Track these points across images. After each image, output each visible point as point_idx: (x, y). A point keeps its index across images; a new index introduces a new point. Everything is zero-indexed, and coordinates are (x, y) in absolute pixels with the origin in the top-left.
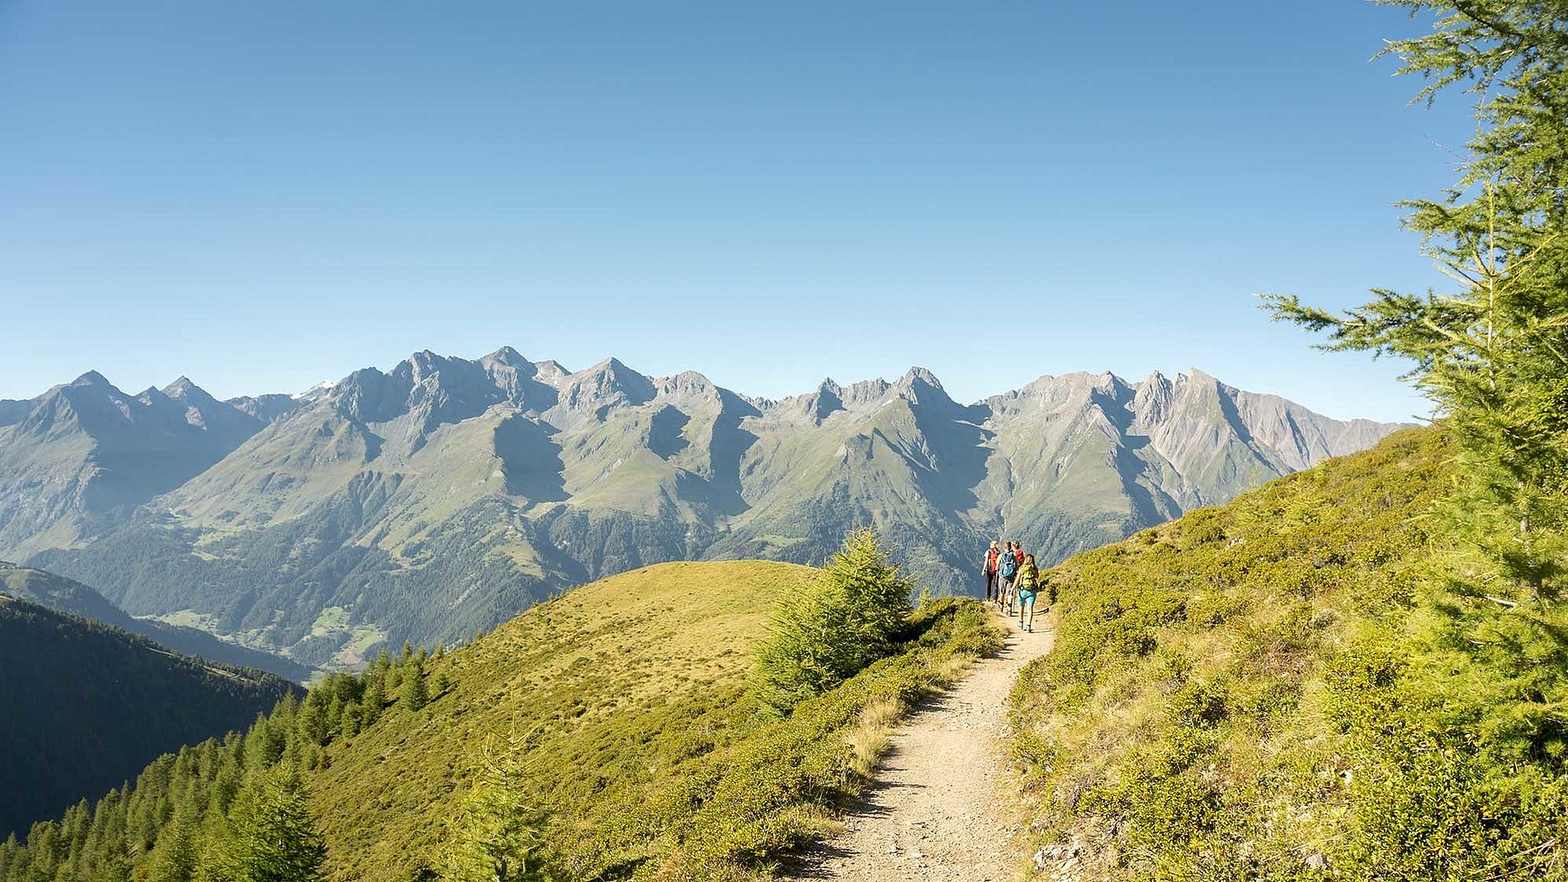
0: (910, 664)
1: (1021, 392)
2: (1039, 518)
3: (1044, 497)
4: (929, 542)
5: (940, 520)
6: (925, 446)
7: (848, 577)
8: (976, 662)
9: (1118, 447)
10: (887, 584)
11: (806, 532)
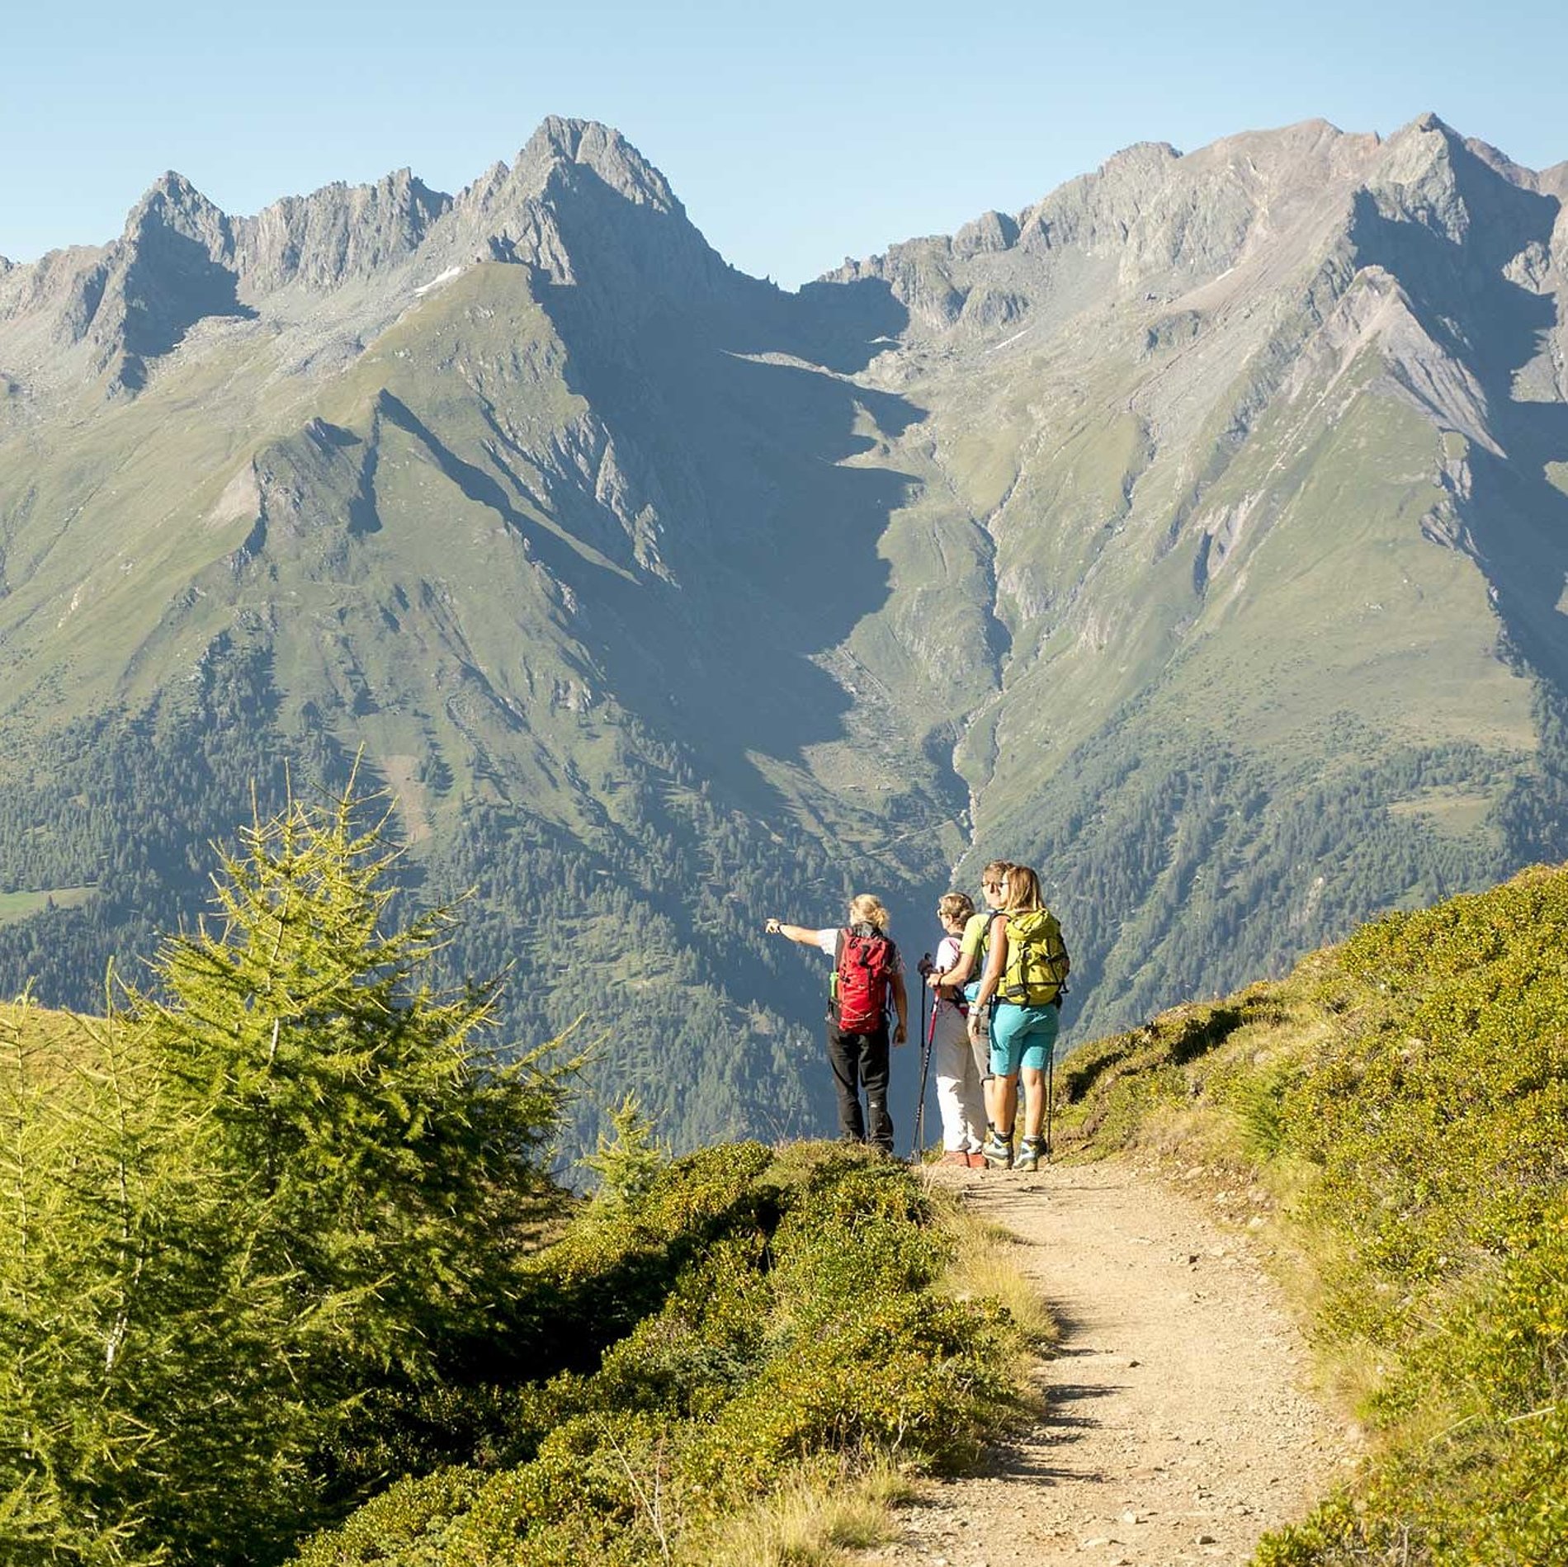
0: (554, 1514)
1: (1031, 224)
2: (1122, 778)
3: (1146, 684)
4: (639, 894)
5: (683, 798)
6: (608, 472)
7: (233, 1057)
8: (903, 1501)
9: (1476, 457)
10: (433, 1089)
11: (87, 864)
